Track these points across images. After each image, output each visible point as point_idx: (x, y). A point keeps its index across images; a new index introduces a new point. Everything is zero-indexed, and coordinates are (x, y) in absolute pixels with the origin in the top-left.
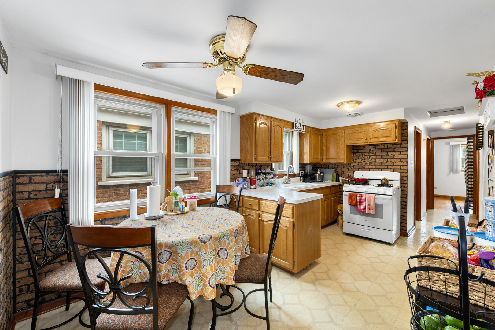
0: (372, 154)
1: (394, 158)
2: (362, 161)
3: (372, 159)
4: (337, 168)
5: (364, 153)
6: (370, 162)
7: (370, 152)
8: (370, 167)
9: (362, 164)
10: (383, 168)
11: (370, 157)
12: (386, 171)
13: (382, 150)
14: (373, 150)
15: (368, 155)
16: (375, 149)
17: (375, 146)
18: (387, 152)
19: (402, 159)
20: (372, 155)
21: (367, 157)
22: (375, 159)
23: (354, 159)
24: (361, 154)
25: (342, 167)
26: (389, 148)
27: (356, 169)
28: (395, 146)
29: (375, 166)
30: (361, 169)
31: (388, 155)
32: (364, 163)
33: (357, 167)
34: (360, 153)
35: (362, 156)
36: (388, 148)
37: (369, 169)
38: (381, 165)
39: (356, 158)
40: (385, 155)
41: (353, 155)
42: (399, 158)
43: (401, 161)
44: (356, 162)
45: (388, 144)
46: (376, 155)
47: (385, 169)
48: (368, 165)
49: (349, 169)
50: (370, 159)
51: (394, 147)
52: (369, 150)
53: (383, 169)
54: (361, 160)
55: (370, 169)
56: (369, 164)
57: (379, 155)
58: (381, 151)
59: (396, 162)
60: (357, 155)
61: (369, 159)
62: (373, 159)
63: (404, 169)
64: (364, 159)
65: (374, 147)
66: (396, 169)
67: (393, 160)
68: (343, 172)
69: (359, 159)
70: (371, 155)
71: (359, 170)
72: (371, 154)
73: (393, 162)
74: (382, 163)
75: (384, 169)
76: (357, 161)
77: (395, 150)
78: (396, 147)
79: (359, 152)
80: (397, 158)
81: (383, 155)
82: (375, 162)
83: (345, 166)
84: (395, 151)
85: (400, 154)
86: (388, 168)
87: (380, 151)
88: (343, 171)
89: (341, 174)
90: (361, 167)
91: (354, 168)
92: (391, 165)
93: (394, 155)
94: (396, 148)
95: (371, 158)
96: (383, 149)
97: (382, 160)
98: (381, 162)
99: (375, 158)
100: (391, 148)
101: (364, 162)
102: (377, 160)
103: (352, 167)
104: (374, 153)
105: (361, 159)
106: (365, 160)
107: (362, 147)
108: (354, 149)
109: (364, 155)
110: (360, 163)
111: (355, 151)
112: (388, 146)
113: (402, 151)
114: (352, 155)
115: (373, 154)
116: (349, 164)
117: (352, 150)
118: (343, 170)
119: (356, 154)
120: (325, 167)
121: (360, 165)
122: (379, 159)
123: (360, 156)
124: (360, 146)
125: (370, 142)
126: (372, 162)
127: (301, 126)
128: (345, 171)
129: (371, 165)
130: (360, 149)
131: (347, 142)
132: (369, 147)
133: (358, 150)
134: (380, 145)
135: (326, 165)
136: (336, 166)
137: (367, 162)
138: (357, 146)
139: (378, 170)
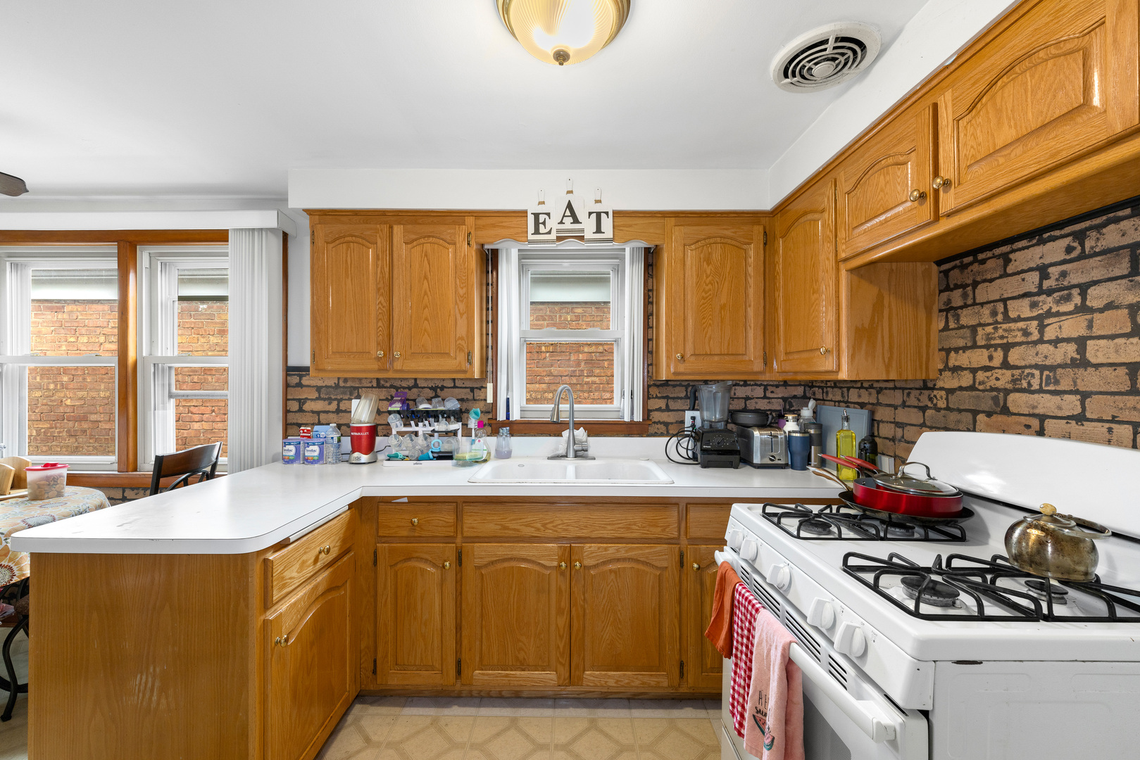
0: (1058, 302)
2: (991, 358)
3: (1056, 342)
4: (879, 404)
5: (1004, 301)
6: (1042, 368)
7: (1041, 291)
8: (1046, 404)
9: (993, 383)
11: (1042, 328)
14: (1064, 274)
15: (1027, 313)
16: (1083, 256)
17: (1080, 236)
20: (1058, 314)
21: (1026, 333)
22: (1081, 342)
23: (948, 351)
24: (986, 311)
25: (897, 398)
27: (958, 416)
30: (989, 414)
32: (1004, 378)
33: (965, 400)
34: (982, 304)
35: (989, 329)
37: (1039, 425)
39: (961, 343)
41: (946, 328)
44: (961, 369)
46: (1091, 310)
48: (1028, 391)
49: (929, 413)
50: (1041, 341)
52: (1035, 277)
54: (985, 353)
55: (1042, 418)
56: (1036, 386)
57: (1110, 306)
58: (1135, 271)
60: (964, 321)
61: (1035, 343)
62: (1068, 340)
64: (1007, 348)
65: (1069, 249)
68: (899, 432)
69: (974, 346)
70: (1049, 314)
71: (975, 421)
72: (1048, 303)
76: (963, 359)
79: (974, 304)
82: (1081, 363)
83: (909, 394)
87: (1124, 268)
88: (901, 425)
89: (893, 440)
90: (987, 404)
91: (948, 408)
95: (1050, 333)
98: (1134, 369)
99: (1083, 332)
101: (1006, 365)
102: (1097, 351)
103: (942, 404)
104: (1075, 292)
105: (987, 347)
106: (1015, 356)
107: (990, 264)
108: (948, 289)
109: (1007, 319)
110: (981, 376)
111: (956, 298)
114: (942, 325)
115: (1068, 298)
116: (926, 386)
117: (941, 291)
118: (902, 416)
119: (957, 318)
120: (839, 398)
121: (983, 391)
122: (1112, 337)
123: (979, 329)
124: (981, 256)
125: (949, 215)
126: (1059, 366)
127: (576, 221)
128: (908, 428)
129: (1051, 388)
130: (978, 279)
131: (843, 251)
132: (1038, 250)
133: (970, 288)
134: (1117, 220)
135: (841, 388)
136: (873, 391)
137: (1026, 367)
138: (967, 260)
139: (1110, 430)
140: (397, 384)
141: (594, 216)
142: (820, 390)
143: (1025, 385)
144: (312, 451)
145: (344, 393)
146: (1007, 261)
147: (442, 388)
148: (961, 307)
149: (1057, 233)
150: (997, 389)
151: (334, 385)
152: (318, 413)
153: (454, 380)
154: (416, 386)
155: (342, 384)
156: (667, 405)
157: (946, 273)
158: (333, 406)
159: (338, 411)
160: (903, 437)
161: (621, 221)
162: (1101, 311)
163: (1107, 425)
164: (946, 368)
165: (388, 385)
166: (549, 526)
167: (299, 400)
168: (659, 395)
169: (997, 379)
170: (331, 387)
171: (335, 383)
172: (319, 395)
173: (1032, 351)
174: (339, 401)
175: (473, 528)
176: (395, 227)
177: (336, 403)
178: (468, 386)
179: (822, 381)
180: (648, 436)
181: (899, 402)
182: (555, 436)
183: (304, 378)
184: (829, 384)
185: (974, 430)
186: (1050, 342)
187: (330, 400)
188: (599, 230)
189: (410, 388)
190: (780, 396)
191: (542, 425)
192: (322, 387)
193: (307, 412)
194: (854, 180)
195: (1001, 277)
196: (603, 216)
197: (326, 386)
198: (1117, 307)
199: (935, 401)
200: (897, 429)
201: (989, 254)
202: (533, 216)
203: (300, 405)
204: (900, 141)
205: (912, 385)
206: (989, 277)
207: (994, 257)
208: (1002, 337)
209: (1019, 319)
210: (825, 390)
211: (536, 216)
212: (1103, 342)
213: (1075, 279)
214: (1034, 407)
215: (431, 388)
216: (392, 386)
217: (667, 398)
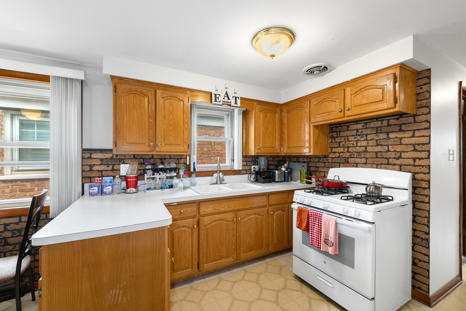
0: (361, 138)
1: (401, 144)
2: (344, 150)
4: (310, 162)
5: (348, 136)
6: (357, 152)
7: (357, 135)
8: (358, 160)
9: (344, 156)
10: (380, 163)
11: (357, 143)
12: (386, 168)
13: (378, 131)
14: (362, 132)
15: (353, 140)
16: (366, 128)
17: (366, 124)
18: (388, 133)
19: (418, 144)
20: (361, 140)
21: (353, 144)
22: (366, 147)
23: (332, 148)
24: (343, 139)
26: (391, 125)
27: (335, 164)
28: (403, 120)
29: (367, 159)
30: (344, 163)
31: (389, 138)
32: (348, 155)
33: (337, 160)
34: (342, 137)
35: (344, 143)
36: (389, 125)
37: (356, 165)
38: (377, 157)
39: (336, 146)
40: (384, 139)
41: (332, 142)
42: (411, 144)
43: (415, 150)
44: (336, 152)
45: (390, 118)
46: (368, 140)
47: (383, 166)
48: (354, 158)
49: (326, 164)
50: (357, 146)
51: (400, 123)
52: (355, 131)
53: (379, 166)
54: (343, 149)
55: (357, 164)
56: (355, 156)
57: (372, 139)
58: (377, 133)
59: (404, 152)
60: (337, 140)
61: (355, 147)
62: (363, 146)
63: (423, 166)
64: (348, 148)
65: (363, 126)
66: (404, 165)
67: (399, 148)
68: (317, 169)
69: (340, 147)
71: (340, 165)
72: (358, 138)
73: (398, 152)
74: (379, 154)
75: (382, 164)
76: (336, 150)
77: (403, 127)
78: (404, 122)
79: (340, 136)
80: (407, 145)
81: (380, 139)
82: (366, 151)
83: (320, 159)
84: (404, 131)
85: (413, 136)
86: (388, 164)
87: (375, 132)
88: (318, 167)
89: (315, 171)
90: (343, 161)
91: (332, 162)
92: (394, 158)
93: (401, 139)
94: (405, 124)
95: (359, 145)
96: (379, 129)
97: (379, 149)
98: (377, 153)
99: (366, 145)
100: (395, 125)
101: (348, 151)
102: (369, 149)
103: (330, 161)
104: (365, 136)
105: (343, 147)
106: (350, 150)
107: (344, 127)
108: (332, 132)
109: (348, 141)
110: (341, 154)
111: (335, 135)
112: (388, 122)
113: (418, 130)
114: (330, 141)
115: (363, 137)
116: (325, 157)
117: (330, 133)
118: (318, 165)
119: (335, 140)
120: (295, 160)
121: (342, 158)
122: (372, 146)
123: (341, 143)
124: (341, 125)
125: (348, 116)
126: (361, 152)
127: (229, 99)
128: (320, 168)
129: (359, 157)
130: (341, 131)
131: (313, 120)
132: (356, 126)
133: (338, 133)
134: (374, 121)
135: (296, 157)
136: (308, 158)
137: (353, 152)
138: (338, 126)
139: (372, 166)
140: (144, 157)
141: (234, 98)
142: (288, 158)
143: (353, 156)
144: (94, 189)
145: (117, 162)
146: (348, 127)
147: (165, 159)
148: (336, 137)
149: (361, 122)
150: (346, 157)
151: (110, 158)
152: (101, 171)
153: (170, 155)
154: (153, 158)
155: (115, 157)
156: (247, 164)
157: (332, 128)
158: (110, 168)
159: (113, 170)
160: (318, 170)
161: (243, 101)
162: (370, 140)
163: (371, 165)
164: (332, 152)
165: (139, 157)
166: (230, 207)
167: (90, 165)
168: (244, 160)
169: (346, 155)
170: (109, 159)
171: (111, 157)
172: (102, 163)
173: (355, 149)
174: (113, 165)
175: (204, 211)
176: (158, 91)
177: (111, 166)
178: (176, 158)
179: (289, 156)
180: (241, 174)
181: (317, 161)
182: (210, 176)
183: (93, 154)
184: (292, 156)
185: (340, 167)
186: (359, 147)
187: (108, 165)
188: (236, 103)
189: (150, 159)
190: (277, 160)
191: (205, 172)
192: (103, 159)
193: (94, 171)
194: (318, 102)
195: (347, 131)
196: (237, 98)
197: (106, 158)
198: (373, 140)
199: (328, 161)
200: (316, 168)
201: (344, 125)
202: (214, 95)
203: (90, 168)
204: (334, 96)
205: (321, 157)
206: (344, 130)
207: (345, 126)
208: (347, 145)
209: (351, 141)
210: (290, 158)
211: (215, 95)
212: (371, 147)
213: (364, 133)
214: (355, 161)
215: (160, 159)
216: (142, 158)
217: (246, 161)
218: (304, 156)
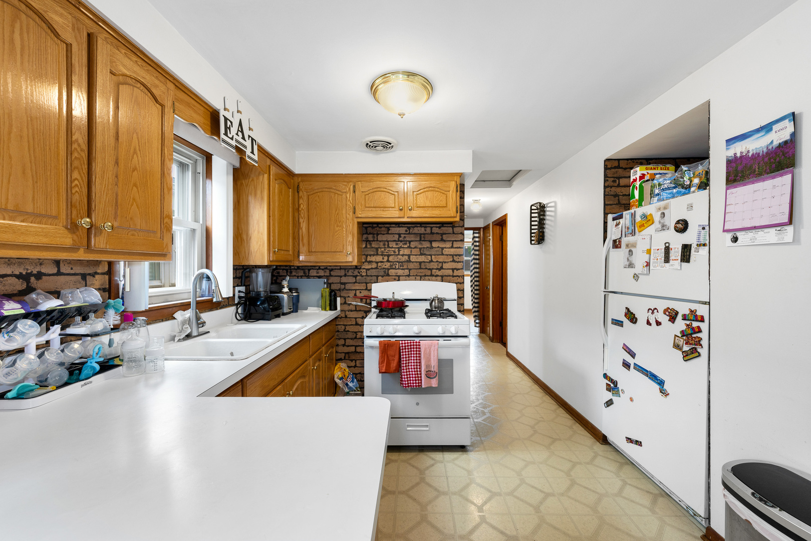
0: (403, 244)
1: (443, 254)
2: (383, 259)
3: (403, 255)
5: (388, 241)
6: (399, 262)
7: (399, 241)
8: (400, 272)
9: (384, 266)
10: (423, 274)
11: (399, 251)
12: (429, 280)
13: (421, 238)
14: (405, 237)
15: (395, 246)
16: (409, 234)
17: (409, 228)
18: (431, 242)
19: (456, 255)
20: (403, 248)
21: (394, 252)
22: (409, 256)
23: (367, 256)
24: (382, 244)
25: (342, 273)
26: (433, 233)
27: (371, 278)
28: (444, 229)
29: (410, 270)
30: (382, 276)
31: (432, 247)
32: (388, 265)
33: (374, 272)
34: (380, 241)
35: (383, 249)
36: (432, 233)
37: (398, 278)
38: (421, 268)
39: (372, 253)
40: (427, 247)
41: (366, 247)
42: (450, 255)
43: (454, 261)
44: (373, 262)
45: (433, 225)
46: (411, 248)
47: (427, 278)
48: (395, 269)
49: (358, 278)
50: (399, 255)
51: (442, 232)
52: (397, 236)
53: (423, 278)
54: (381, 257)
55: (399, 276)
56: (397, 267)
57: (415, 248)
58: (420, 240)
59: (445, 262)
60: (373, 246)
61: (397, 255)
62: (406, 255)
63: (459, 276)
64: (388, 256)
65: (406, 231)
66: (445, 276)
67: (441, 258)
68: (343, 286)
69: (377, 254)
70: (401, 247)
71: (377, 279)
72: (401, 244)
73: (440, 262)
74: (423, 264)
75: (425, 276)
76: (373, 259)
77: (445, 237)
78: (445, 232)
79: (377, 240)
80: (447, 255)
81: (424, 248)
82: (409, 261)
83: (348, 271)
84: (445, 241)
85: (452, 247)
86: (432, 275)
87: (418, 239)
88: (344, 284)
89: (339, 290)
90: (382, 273)
91: (367, 275)
92: (437, 269)
93: (443, 249)
94: (445, 234)
95: (401, 253)
96: (423, 236)
97: (422, 258)
98: (420, 263)
99: (409, 253)
100: (437, 233)
101: (388, 261)
102: (413, 258)
103: (364, 274)
104: (408, 242)
105: (382, 255)
106: (391, 259)
107: (383, 229)
108: (367, 233)
109: (388, 247)
110: (380, 264)
111: (370, 237)
112: (431, 230)
113: (456, 241)
114: (364, 246)
115: (406, 244)
116: (356, 267)
117: (363, 234)
118: (344, 280)
119: (371, 244)
121: (381, 269)
122: (416, 255)
123: (379, 249)
124: (380, 226)
126: (404, 262)
128: (348, 284)
129: (401, 268)
130: (379, 233)
132: (398, 229)
133: (376, 235)
134: (417, 227)
135: (302, 269)
136: (328, 271)
137: (394, 262)
138: (374, 225)
139: (416, 278)
142: (285, 271)
143: (394, 267)
146: (389, 230)
148: (372, 241)
149: (403, 225)
150: (385, 269)
157: (366, 228)
160: (345, 288)
162: (414, 248)
164: (366, 261)
169: (385, 265)
173: (396, 257)
179: (286, 266)
181: (343, 274)
184: (292, 268)
185: (377, 282)
186: (401, 255)
194: (367, 188)
195: (386, 234)
198: (417, 248)
199: (361, 273)
200: (342, 286)
201: (383, 226)
205: (350, 267)
206: (383, 233)
207: (384, 227)
208: (387, 252)
209: (392, 248)
210: (289, 271)
212: (414, 256)
213: (407, 239)
214: (397, 273)
218: (319, 267)
